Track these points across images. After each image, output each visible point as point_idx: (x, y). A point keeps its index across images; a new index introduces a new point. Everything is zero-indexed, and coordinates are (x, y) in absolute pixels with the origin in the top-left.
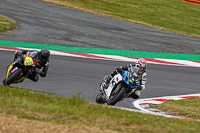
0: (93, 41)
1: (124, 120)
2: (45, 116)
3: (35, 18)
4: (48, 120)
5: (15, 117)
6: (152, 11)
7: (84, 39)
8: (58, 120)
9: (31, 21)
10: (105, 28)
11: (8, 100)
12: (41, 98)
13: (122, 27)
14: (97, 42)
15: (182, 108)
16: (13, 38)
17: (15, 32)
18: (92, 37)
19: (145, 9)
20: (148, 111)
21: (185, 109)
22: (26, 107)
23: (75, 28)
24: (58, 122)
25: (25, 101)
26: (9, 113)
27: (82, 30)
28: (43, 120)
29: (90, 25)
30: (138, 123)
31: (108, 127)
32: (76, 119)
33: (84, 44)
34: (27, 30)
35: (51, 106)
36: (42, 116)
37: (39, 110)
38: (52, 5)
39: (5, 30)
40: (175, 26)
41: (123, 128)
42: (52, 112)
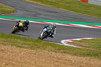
0: (45, 17)
1: (57, 48)
2: (27, 46)
3: (22, 8)
4: (28, 48)
5: (15, 47)
6: (69, 5)
7: (42, 16)
8: (32, 48)
9: (21, 9)
10: (50, 12)
11: (12, 40)
12: (25, 39)
13: (57, 11)
14: (47, 17)
15: (80, 43)
16: (14, 16)
17: (15, 13)
18: (45, 15)
19: (66, 4)
20: (67, 45)
21: (82, 44)
22: (19, 43)
23: (38, 12)
24: (32, 49)
25: (18, 41)
26: (12, 45)
27: (41, 12)
28: (26, 48)
29: (44, 10)
30: (63, 49)
31: (51, 51)
32: (39, 47)
33: (42, 18)
34: (19, 12)
35: (29, 42)
36: (25, 46)
37: (24, 44)
38: (29, 3)
39: (11, 12)
40: (78, 11)
41: (57, 51)
42: (29, 45)
